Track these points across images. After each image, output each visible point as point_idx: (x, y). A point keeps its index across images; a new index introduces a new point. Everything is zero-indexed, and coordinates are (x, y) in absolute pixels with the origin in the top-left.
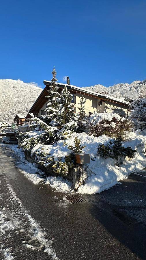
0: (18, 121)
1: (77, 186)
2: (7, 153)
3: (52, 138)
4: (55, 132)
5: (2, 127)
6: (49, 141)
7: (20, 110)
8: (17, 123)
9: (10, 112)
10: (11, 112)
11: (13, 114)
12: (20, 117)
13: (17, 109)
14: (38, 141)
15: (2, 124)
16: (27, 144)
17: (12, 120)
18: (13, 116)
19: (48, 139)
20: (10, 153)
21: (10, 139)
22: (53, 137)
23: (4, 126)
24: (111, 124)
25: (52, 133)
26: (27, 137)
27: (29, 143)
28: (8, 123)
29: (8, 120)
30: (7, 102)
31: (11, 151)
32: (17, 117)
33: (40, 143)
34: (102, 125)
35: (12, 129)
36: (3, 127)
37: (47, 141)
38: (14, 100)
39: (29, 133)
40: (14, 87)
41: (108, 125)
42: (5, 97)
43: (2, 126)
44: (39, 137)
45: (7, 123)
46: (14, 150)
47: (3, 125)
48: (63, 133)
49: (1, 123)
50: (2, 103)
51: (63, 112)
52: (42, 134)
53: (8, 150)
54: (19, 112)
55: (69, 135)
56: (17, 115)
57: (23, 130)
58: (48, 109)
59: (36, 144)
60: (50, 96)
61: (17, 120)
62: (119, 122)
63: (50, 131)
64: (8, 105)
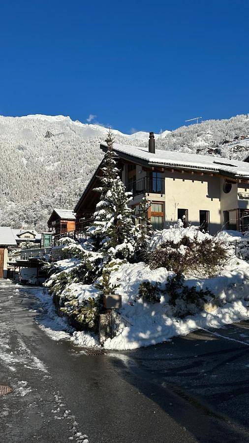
0: (57, 227)
1: (103, 338)
2: (26, 304)
3: (92, 274)
4: (98, 261)
5: (18, 244)
6: (88, 277)
7: (63, 195)
8: (55, 232)
9: (38, 202)
10: (41, 202)
11: (47, 207)
12: (62, 217)
13: (56, 194)
14: (73, 278)
15: (18, 236)
16: (55, 283)
17: (44, 223)
18: (46, 211)
19: (87, 275)
20: (32, 304)
21: (36, 273)
22: (93, 270)
23: (24, 241)
24: (178, 249)
25: (92, 265)
26: (58, 270)
27: (58, 281)
28: (35, 233)
29: (35, 224)
30: (31, 175)
31: (35, 301)
32: (55, 217)
33: (76, 282)
34: (164, 249)
35: (42, 248)
36: (21, 244)
37: (86, 278)
38: (48, 168)
39: (63, 263)
40: (48, 135)
41: (174, 250)
42: (25, 162)
43: (18, 242)
44: (73, 271)
45: (31, 231)
46: (39, 298)
47: (22, 238)
48: (107, 264)
49: (18, 232)
50: (18, 178)
51: (111, 227)
52: (78, 265)
53: (30, 298)
54: (61, 202)
55: (115, 267)
56: (54, 211)
57: (56, 255)
58: (97, 215)
59: (68, 284)
60: (101, 188)
61: (54, 223)
62: (195, 245)
63: (89, 261)
64: (35, 182)
